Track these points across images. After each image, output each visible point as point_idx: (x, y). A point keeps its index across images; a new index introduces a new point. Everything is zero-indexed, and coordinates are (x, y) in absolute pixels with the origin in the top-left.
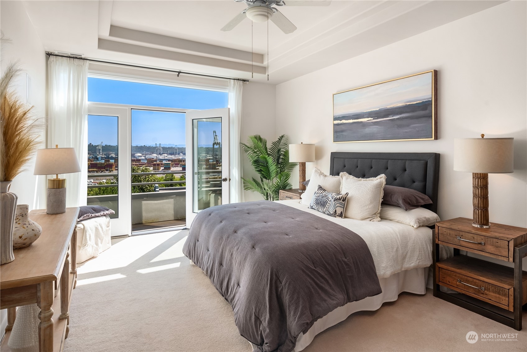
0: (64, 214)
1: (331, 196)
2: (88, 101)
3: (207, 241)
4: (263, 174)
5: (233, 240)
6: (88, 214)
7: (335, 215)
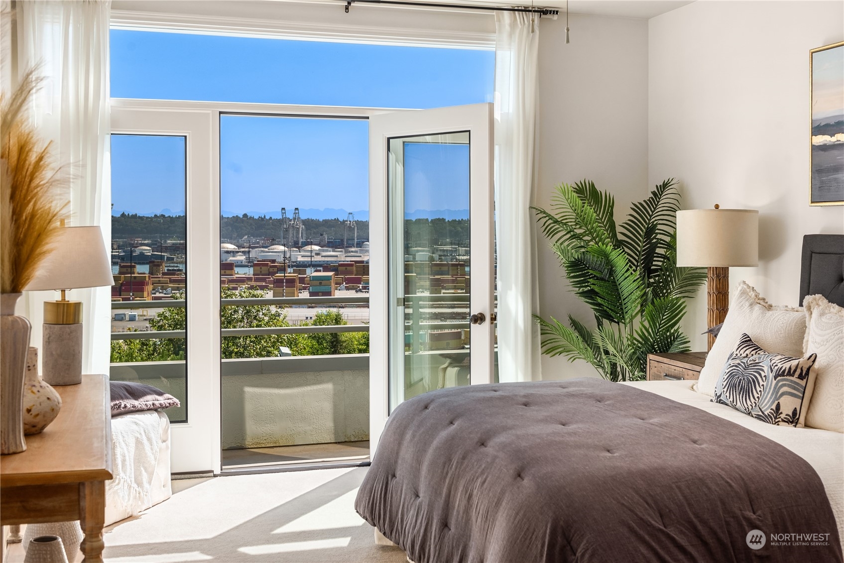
0: (78, 385)
1: (767, 364)
2: (112, 96)
3: (415, 472)
4: (599, 305)
5: (475, 463)
6: (117, 402)
7: (776, 418)
